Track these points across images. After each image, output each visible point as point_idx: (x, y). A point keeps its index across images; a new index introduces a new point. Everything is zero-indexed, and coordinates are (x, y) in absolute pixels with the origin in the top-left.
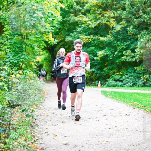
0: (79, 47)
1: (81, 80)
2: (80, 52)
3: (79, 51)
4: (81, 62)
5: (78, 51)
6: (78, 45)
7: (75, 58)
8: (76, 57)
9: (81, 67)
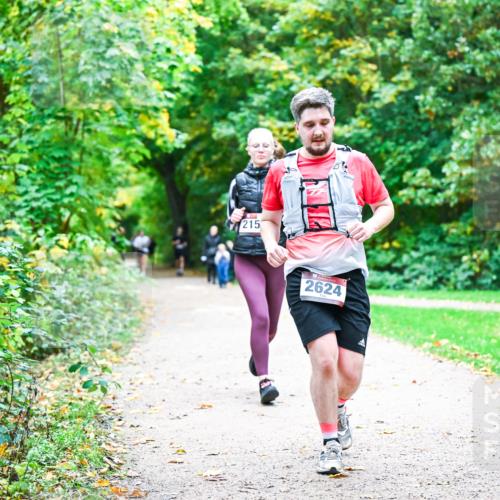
0: (318, 126)
1: (339, 294)
2: (327, 149)
3: (322, 146)
4: (332, 204)
5: (315, 147)
6: (308, 115)
7: (302, 189)
8: (302, 181)
9: (336, 228)
